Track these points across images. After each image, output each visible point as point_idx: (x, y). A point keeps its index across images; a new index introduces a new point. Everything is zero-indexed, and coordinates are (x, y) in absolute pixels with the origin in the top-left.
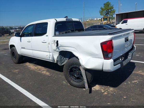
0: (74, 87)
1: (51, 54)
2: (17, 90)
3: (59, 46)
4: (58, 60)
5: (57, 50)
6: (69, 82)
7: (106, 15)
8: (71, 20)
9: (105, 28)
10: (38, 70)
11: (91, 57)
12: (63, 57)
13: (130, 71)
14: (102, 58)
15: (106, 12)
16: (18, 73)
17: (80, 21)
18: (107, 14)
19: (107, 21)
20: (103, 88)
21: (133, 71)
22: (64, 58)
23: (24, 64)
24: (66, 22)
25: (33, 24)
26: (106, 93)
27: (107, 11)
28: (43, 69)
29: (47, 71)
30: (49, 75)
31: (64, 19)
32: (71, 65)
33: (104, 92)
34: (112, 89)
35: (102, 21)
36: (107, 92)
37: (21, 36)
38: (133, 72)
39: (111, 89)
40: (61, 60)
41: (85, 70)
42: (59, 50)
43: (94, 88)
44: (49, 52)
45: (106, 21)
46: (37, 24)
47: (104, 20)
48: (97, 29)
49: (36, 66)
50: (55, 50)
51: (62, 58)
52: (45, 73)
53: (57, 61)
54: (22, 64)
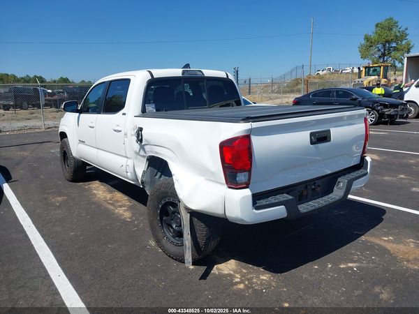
0: (169, 256)
1: (130, 162)
2: (32, 245)
3: (143, 144)
4: (144, 179)
5: (142, 153)
6: (158, 241)
7: (380, 57)
8: (199, 73)
9: (356, 99)
10: (109, 203)
11: (203, 178)
12: (159, 174)
13: (356, 232)
14: (223, 184)
15: (382, 50)
16: (60, 206)
17: (231, 77)
18: (384, 55)
19: (377, 77)
20: (244, 271)
21: (363, 234)
22: (160, 177)
23: (86, 183)
24: (182, 81)
25: (104, 82)
26: (242, 286)
27: (384, 46)
28: (123, 202)
29: (130, 208)
30: (130, 218)
31: (177, 72)
32: (164, 197)
33: (237, 283)
34: (265, 278)
35: (360, 77)
36: (247, 283)
37: (80, 112)
38: (363, 238)
39: (265, 276)
40: (152, 182)
41: (190, 213)
42: (145, 152)
43: (217, 269)
44: (127, 157)
45: (373, 77)
46: (111, 82)
47: (368, 74)
48: (332, 101)
49: (111, 192)
50: (138, 153)
51: (157, 177)
52: (121, 212)
53: (142, 183)
54: (81, 183)
